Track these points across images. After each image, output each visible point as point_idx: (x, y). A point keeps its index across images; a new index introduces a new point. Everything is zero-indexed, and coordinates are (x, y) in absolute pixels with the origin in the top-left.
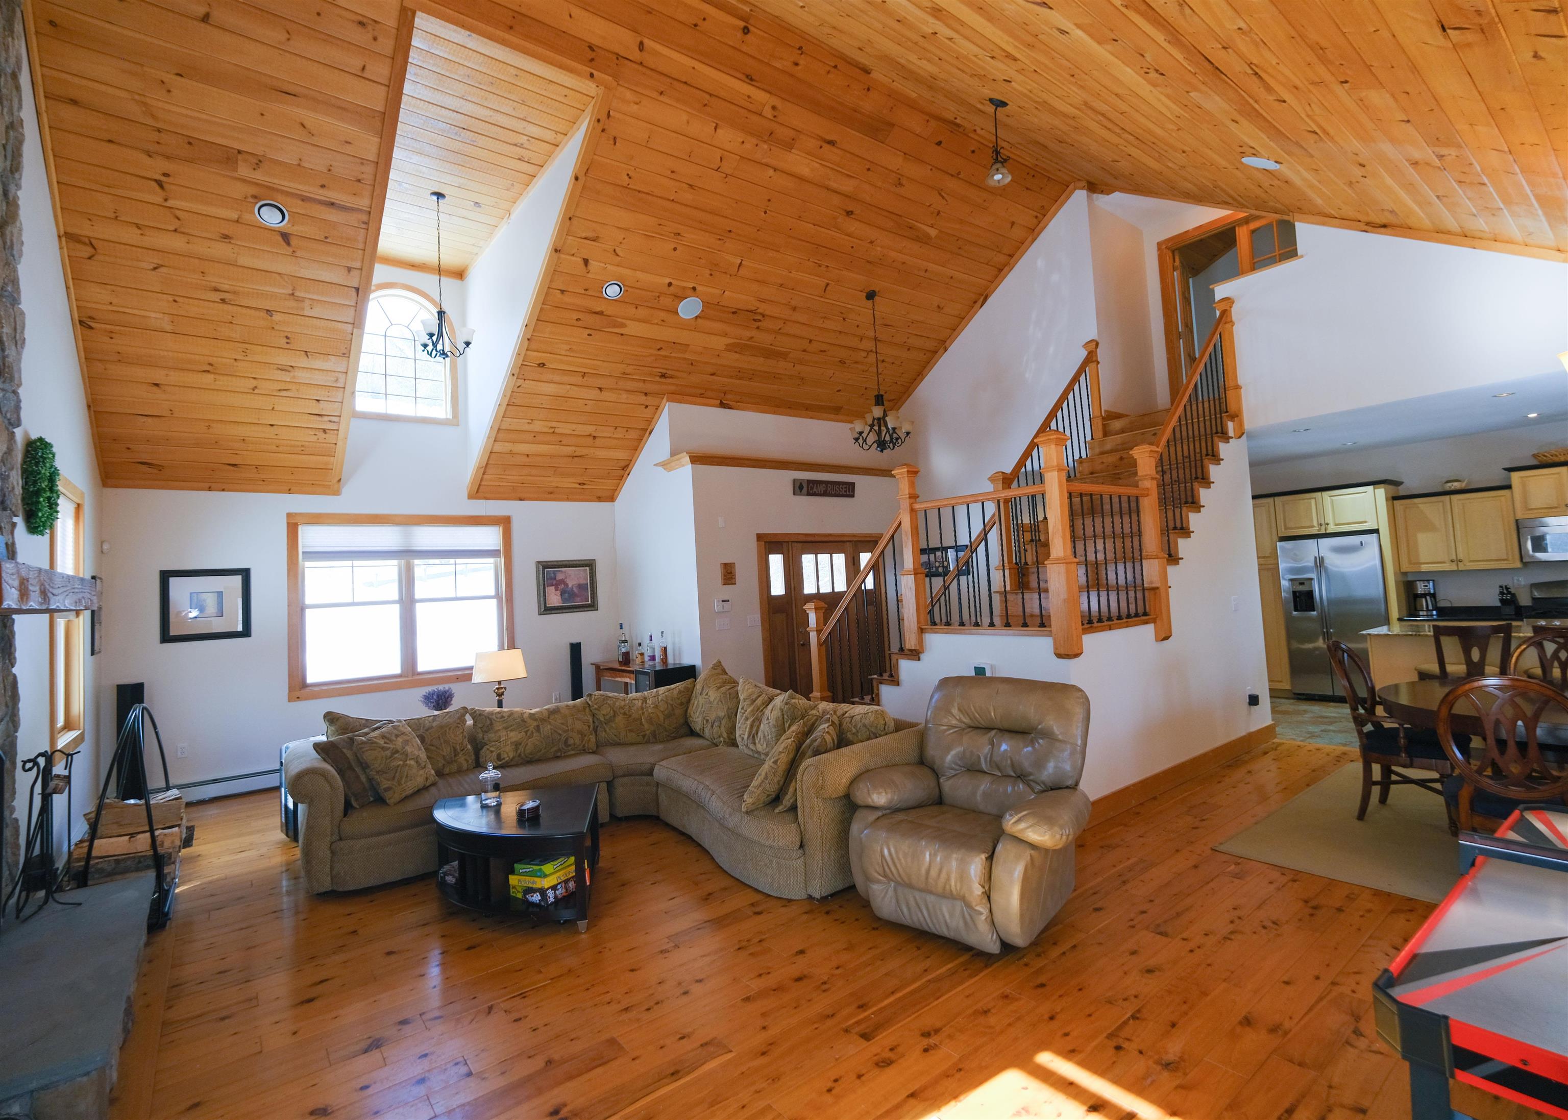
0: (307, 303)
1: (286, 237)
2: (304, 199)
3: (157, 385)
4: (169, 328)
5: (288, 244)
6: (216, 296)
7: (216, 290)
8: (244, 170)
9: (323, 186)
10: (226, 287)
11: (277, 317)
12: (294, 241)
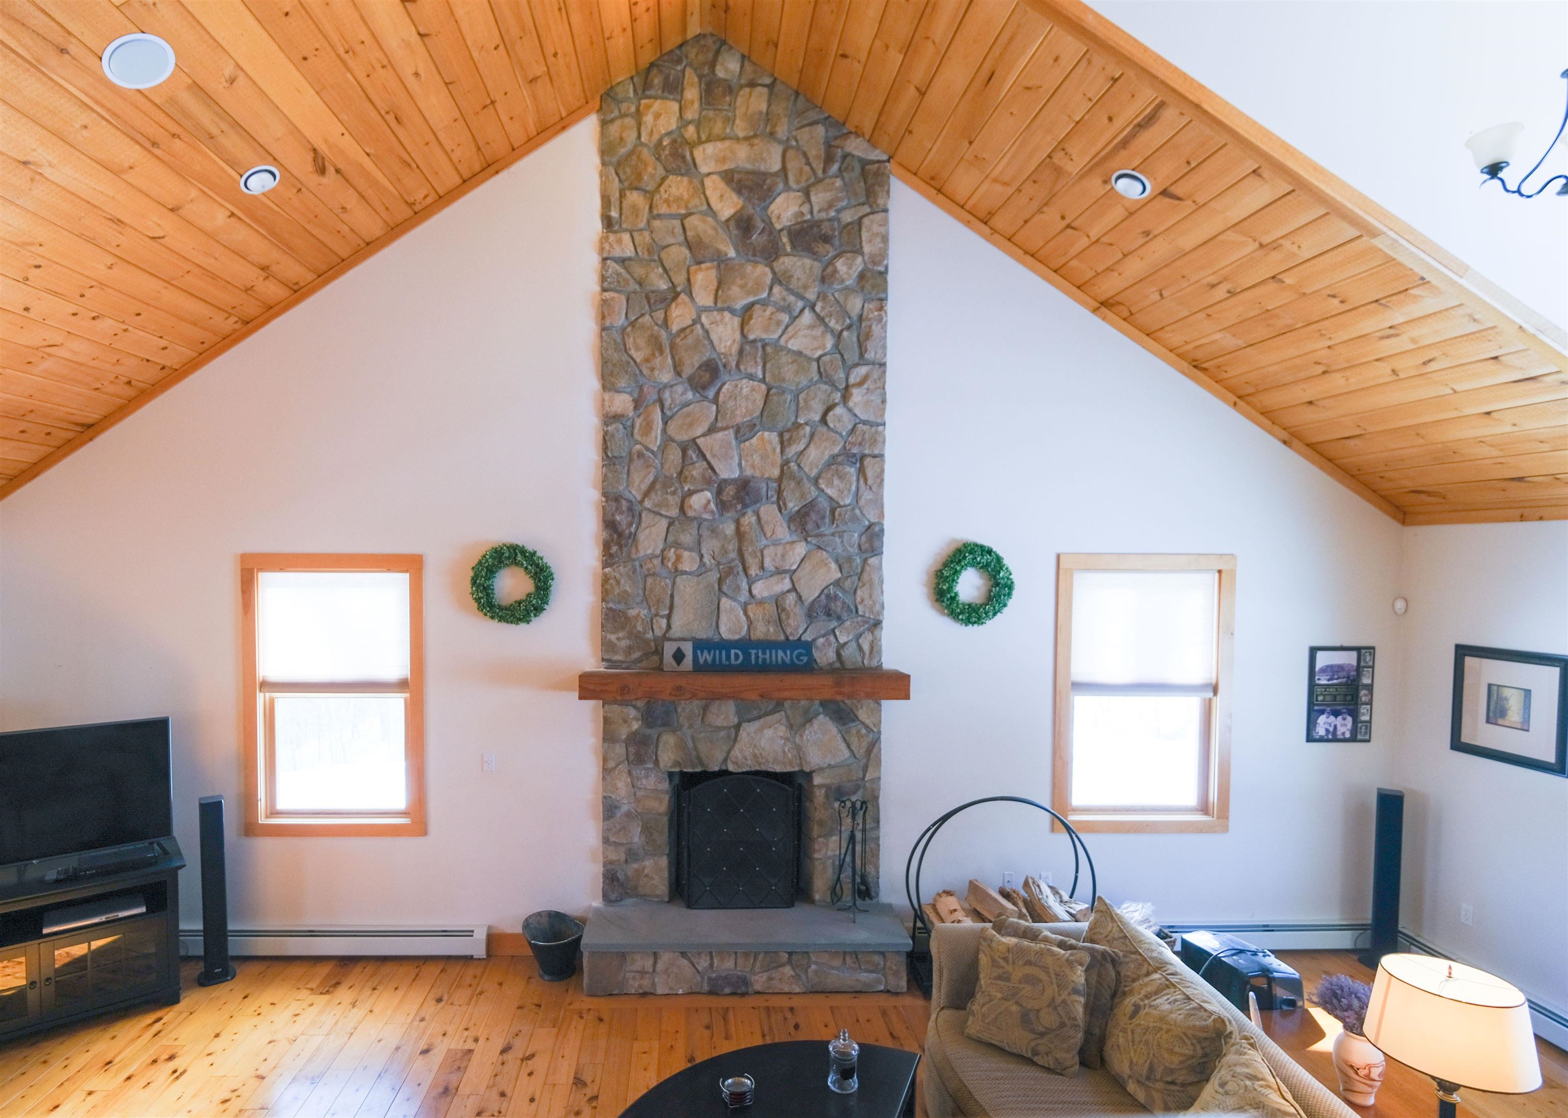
0: (1286, 243)
1: (1165, 193)
2: (1125, 143)
3: (1310, 403)
4: (1240, 343)
5: (1179, 199)
6: (1221, 292)
7: (1213, 286)
8: (1073, 168)
9: (1110, 119)
10: (1212, 279)
11: (1289, 279)
12: (1178, 190)
